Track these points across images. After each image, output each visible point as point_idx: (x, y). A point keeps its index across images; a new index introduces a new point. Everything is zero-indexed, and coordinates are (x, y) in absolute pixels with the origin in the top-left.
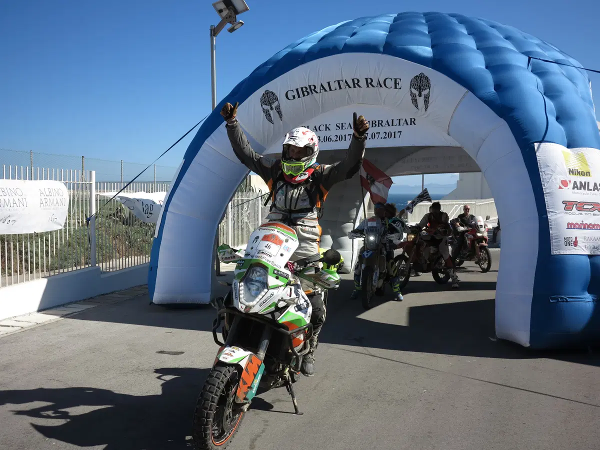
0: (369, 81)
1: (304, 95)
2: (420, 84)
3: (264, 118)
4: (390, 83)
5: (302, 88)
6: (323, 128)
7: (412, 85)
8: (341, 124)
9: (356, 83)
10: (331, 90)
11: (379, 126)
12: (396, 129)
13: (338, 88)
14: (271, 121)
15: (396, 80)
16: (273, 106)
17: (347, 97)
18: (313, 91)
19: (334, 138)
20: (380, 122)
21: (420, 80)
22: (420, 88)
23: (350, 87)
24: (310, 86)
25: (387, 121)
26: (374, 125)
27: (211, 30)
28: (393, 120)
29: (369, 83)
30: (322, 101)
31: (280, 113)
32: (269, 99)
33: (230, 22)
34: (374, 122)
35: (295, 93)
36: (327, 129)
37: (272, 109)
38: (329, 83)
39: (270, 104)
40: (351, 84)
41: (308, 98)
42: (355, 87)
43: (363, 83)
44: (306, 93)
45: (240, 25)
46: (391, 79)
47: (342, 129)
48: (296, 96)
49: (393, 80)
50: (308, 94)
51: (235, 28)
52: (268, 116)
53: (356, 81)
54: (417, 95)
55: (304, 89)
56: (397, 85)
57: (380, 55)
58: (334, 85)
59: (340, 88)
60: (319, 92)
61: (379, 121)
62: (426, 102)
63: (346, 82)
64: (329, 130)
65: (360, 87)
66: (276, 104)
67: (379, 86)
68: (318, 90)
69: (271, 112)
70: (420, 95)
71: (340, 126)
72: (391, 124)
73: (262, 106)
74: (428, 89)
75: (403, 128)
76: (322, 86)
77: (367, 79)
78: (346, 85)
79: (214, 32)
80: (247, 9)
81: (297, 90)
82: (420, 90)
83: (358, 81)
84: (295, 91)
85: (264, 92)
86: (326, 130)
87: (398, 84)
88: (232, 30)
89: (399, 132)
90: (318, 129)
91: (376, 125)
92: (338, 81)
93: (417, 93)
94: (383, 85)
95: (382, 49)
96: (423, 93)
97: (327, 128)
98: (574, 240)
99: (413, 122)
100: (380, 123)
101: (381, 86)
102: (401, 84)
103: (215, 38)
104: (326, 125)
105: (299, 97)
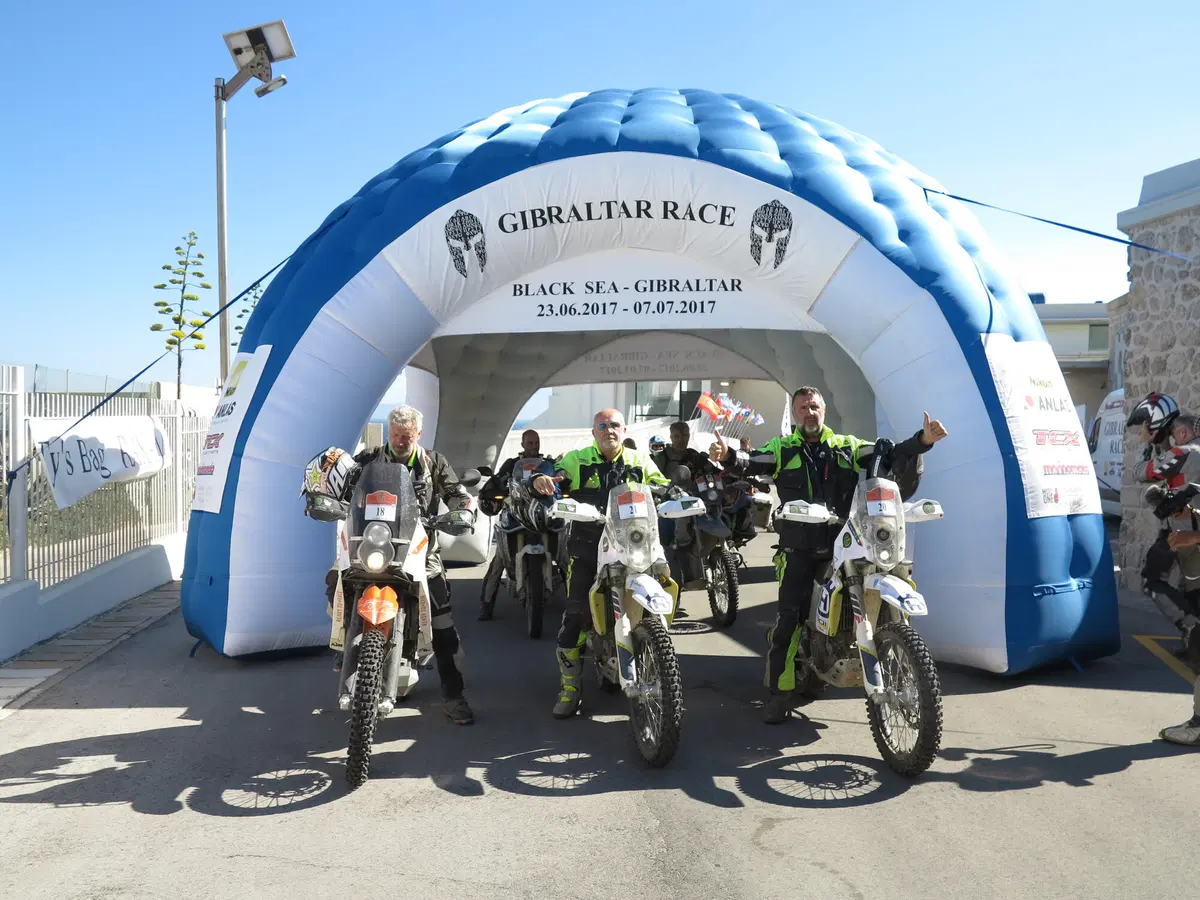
0: (671, 207)
1: (535, 225)
2: (773, 219)
3: (449, 265)
4: (713, 215)
5: (533, 212)
6: (558, 289)
7: (757, 220)
8: (595, 284)
9: (644, 209)
10: (590, 218)
11: (671, 290)
12: (706, 296)
13: (605, 215)
14: (463, 271)
15: (724, 209)
16: (472, 242)
17: (618, 233)
18: (554, 219)
19: (581, 309)
20: (674, 283)
21: (773, 213)
22: (771, 227)
23: (629, 216)
24: (549, 209)
25: (688, 282)
26: (662, 288)
27: (217, 87)
28: (698, 281)
29: (670, 210)
30: (567, 238)
31: (482, 256)
32: (463, 228)
33: (260, 77)
34: (662, 283)
35: (519, 220)
36: (567, 291)
37: (468, 247)
38: (589, 206)
39: (465, 238)
40: (633, 211)
41: (542, 230)
42: (639, 216)
43: (657, 210)
44: (540, 222)
45: (282, 83)
46: (716, 207)
47: (598, 292)
48: (520, 226)
49: (720, 210)
50: (545, 222)
51: (270, 89)
52: (459, 260)
53: (644, 206)
54: (764, 238)
55: (538, 214)
56: (727, 218)
57: (694, 160)
58: (599, 210)
59: (610, 216)
60: (565, 220)
61: (671, 281)
62: (780, 251)
63: (624, 206)
64: (572, 293)
65: (649, 216)
66: (477, 238)
67: (688, 217)
68: (564, 216)
69: (466, 254)
70: (770, 239)
71: (595, 287)
72: (694, 287)
73: (448, 240)
74: (787, 230)
75: (718, 295)
76: (574, 209)
77: (666, 204)
78: (622, 210)
79: (224, 92)
80: (291, 55)
81: (523, 214)
82: (771, 229)
83: (649, 205)
84: (519, 216)
85: (453, 214)
86: (565, 293)
87: (729, 216)
88: (262, 92)
89: (710, 302)
90: (547, 291)
91: (665, 289)
92: (609, 204)
93: (764, 234)
94: (696, 215)
95: (696, 152)
96: (777, 236)
97: (566, 289)
98: (1054, 493)
99: (736, 285)
100: (674, 286)
101: (692, 218)
102: (734, 217)
103: (224, 104)
104: (565, 284)
105: (525, 227)
